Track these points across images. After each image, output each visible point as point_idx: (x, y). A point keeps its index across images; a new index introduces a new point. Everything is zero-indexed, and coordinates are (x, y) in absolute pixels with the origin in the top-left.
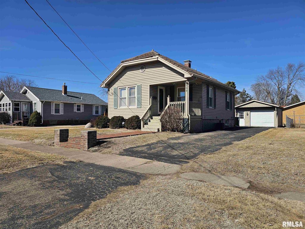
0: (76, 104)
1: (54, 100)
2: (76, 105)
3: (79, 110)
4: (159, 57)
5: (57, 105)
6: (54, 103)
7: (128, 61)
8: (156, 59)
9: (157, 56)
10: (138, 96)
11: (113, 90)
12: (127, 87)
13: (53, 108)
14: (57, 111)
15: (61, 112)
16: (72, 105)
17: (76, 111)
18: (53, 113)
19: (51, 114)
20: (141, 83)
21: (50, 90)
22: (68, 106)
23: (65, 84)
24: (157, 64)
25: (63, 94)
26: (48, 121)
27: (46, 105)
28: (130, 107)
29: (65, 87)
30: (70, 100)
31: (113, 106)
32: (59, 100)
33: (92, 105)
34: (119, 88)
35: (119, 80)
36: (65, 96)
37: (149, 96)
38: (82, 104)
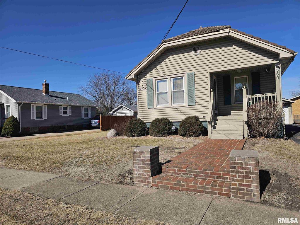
0: (61, 105)
1: (35, 102)
2: (62, 107)
3: (65, 113)
4: (231, 31)
5: (39, 109)
6: (35, 105)
7: (174, 40)
8: (227, 34)
9: (228, 30)
10: (190, 89)
11: (146, 82)
12: (169, 77)
13: (34, 111)
14: (39, 115)
15: (44, 117)
16: (57, 107)
17: (62, 114)
18: (34, 117)
19: (32, 119)
20: (195, 71)
21: (26, 89)
22: (53, 109)
23: (46, 81)
24: (228, 41)
25: (45, 94)
26: (28, 128)
27: (25, 108)
28: (175, 105)
29: (47, 86)
30: (53, 102)
31: (147, 105)
32: (41, 101)
33: (80, 107)
34: (155, 80)
35: (155, 69)
36: (47, 96)
37: (209, 88)
38: (69, 106)
